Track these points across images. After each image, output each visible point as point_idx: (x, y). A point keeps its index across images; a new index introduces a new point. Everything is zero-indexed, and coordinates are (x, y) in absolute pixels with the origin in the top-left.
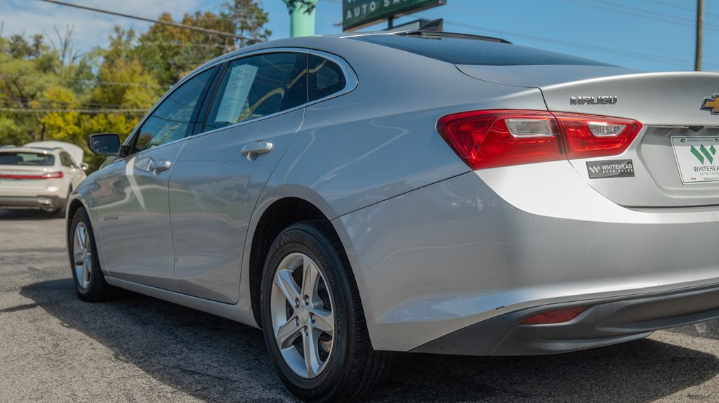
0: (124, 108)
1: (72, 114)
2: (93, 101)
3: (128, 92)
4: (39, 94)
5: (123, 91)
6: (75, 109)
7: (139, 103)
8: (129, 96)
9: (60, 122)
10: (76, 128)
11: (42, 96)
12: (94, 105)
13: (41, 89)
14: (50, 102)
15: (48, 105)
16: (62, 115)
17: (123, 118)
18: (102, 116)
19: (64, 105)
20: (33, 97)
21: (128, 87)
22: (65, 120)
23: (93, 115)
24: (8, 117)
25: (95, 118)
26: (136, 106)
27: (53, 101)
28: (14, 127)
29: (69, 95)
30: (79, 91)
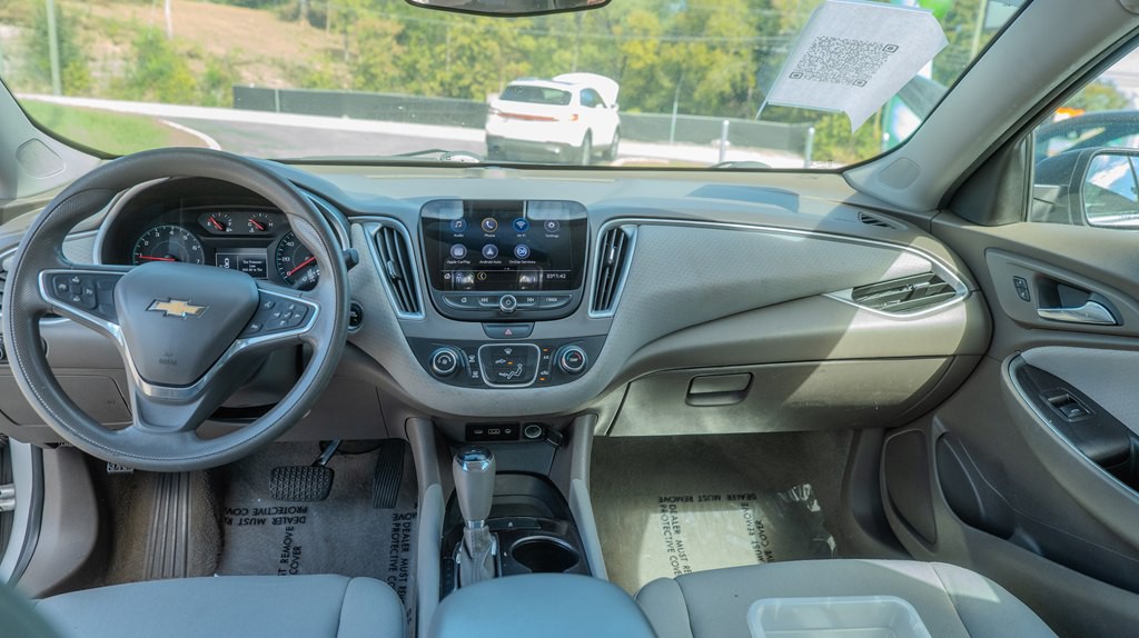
0: (707, 36)
1: (653, 42)
2: (676, 28)
3: (713, 17)
4: (622, 19)
5: (708, 17)
6: (657, 35)
7: (723, 31)
8: (713, 22)
9: (639, 51)
10: (655, 58)
11: (626, 21)
12: (676, 32)
13: (626, 13)
14: (632, 29)
15: (629, 31)
16: (642, 42)
17: (703, 48)
18: (682, 45)
19: (646, 32)
20: (617, 22)
21: (714, 12)
22: (645, 49)
23: (674, 44)
24: (593, 44)
25: (676, 47)
26: (721, 35)
27: (635, 27)
28: (596, 54)
29: (651, 21)
30: (662, 16)
